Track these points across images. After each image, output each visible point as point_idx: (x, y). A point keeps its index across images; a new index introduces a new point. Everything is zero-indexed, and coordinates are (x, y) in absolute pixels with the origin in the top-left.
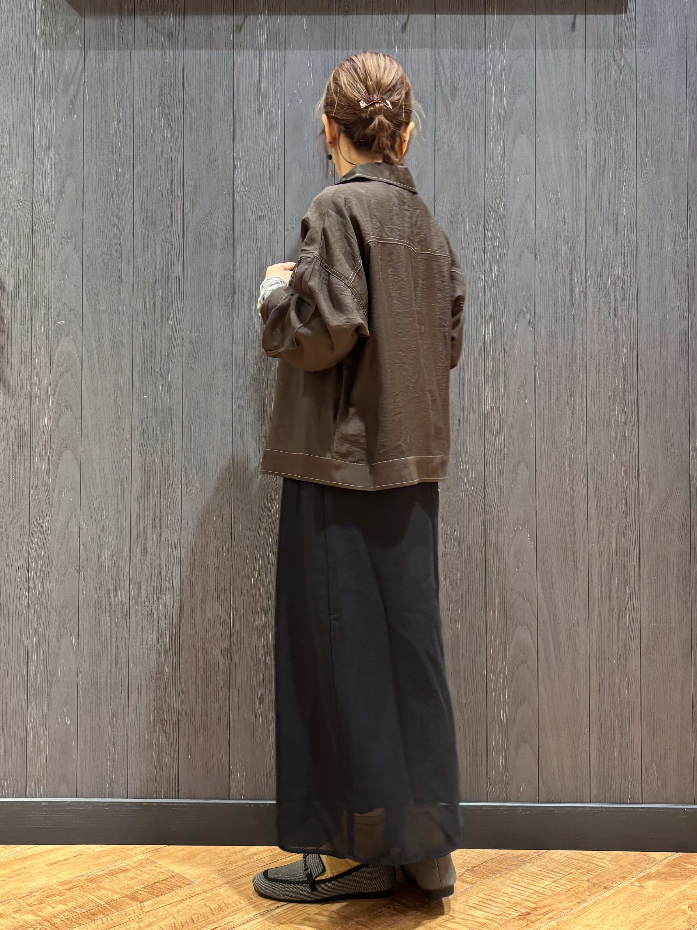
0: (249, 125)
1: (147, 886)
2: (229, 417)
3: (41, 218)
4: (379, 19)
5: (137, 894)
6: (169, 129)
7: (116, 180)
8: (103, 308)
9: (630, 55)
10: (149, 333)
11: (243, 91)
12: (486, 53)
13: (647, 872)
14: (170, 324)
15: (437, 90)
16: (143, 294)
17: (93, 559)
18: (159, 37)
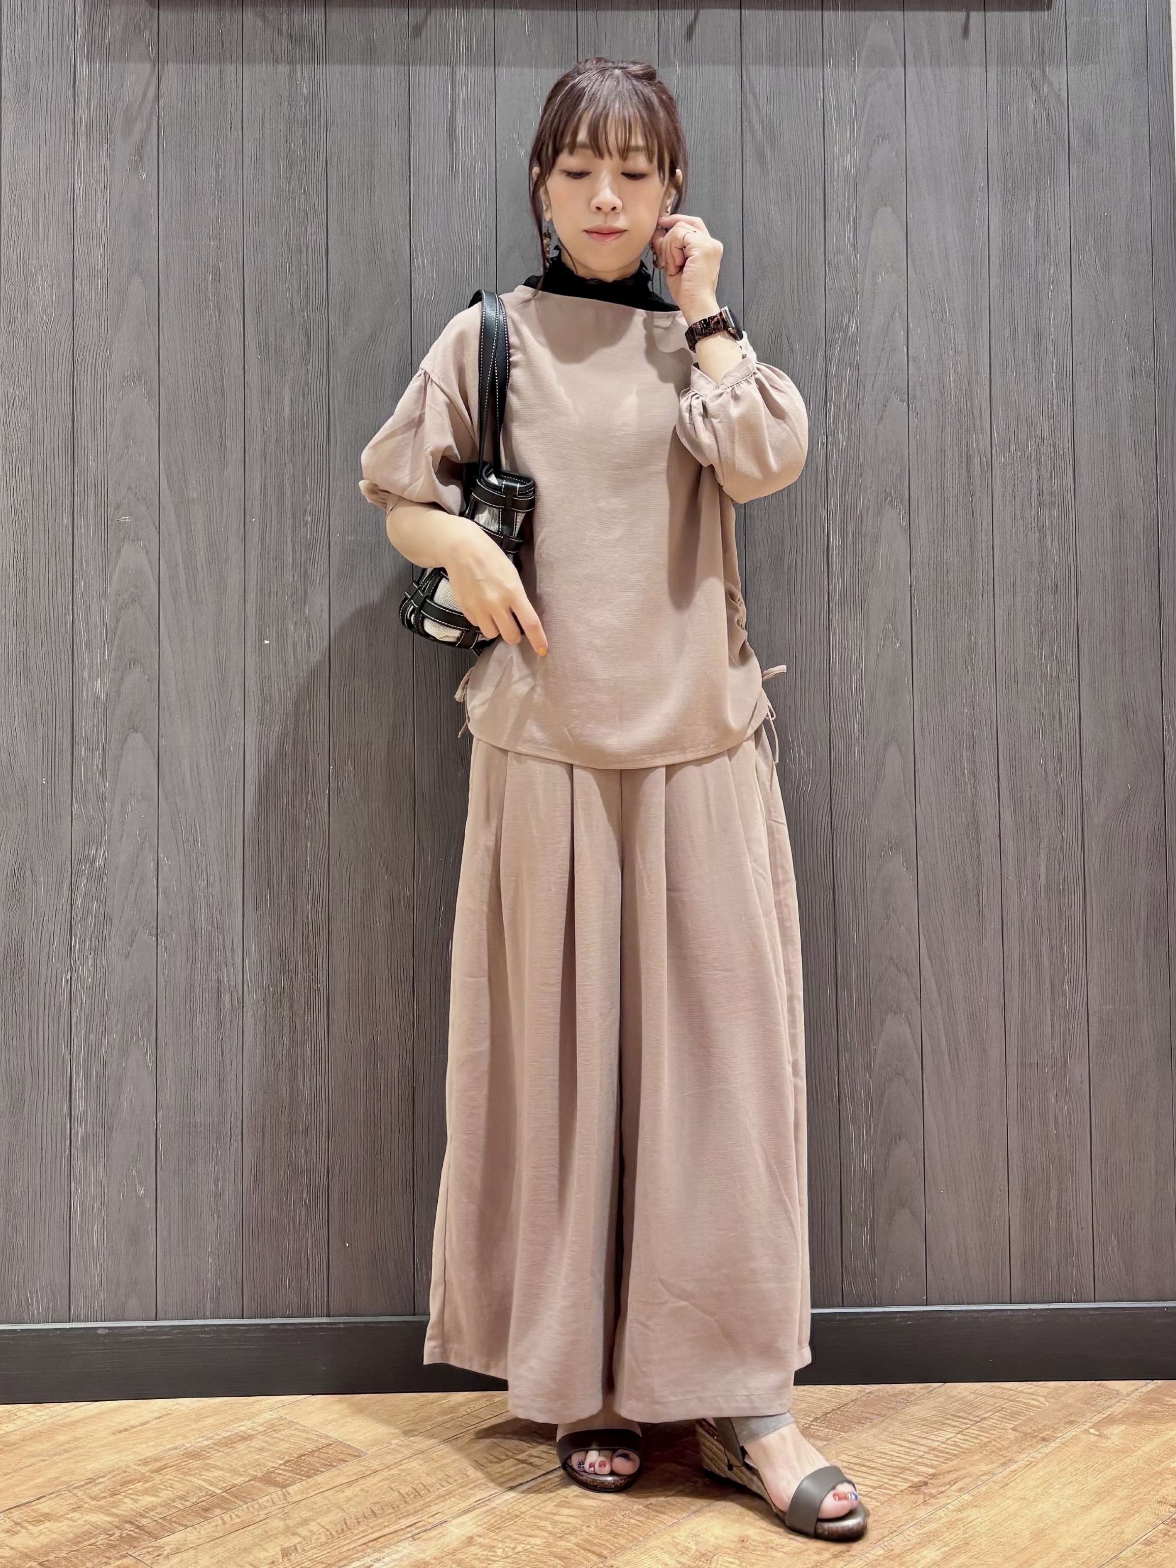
0: (436, 192)
1: (288, 1461)
2: (409, 676)
3: (87, 343)
4: (648, 18)
5: (273, 1475)
6: (303, 196)
7: (214, 280)
8: (195, 495)
9: (1058, 77)
10: (272, 537)
11: (425, 133)
12: (825, 73)
13: (1109, 1413)
14: (307, 521)
15: (744, 134)
16: (261, 471)
17: (180, 915)
18: (285, 42)
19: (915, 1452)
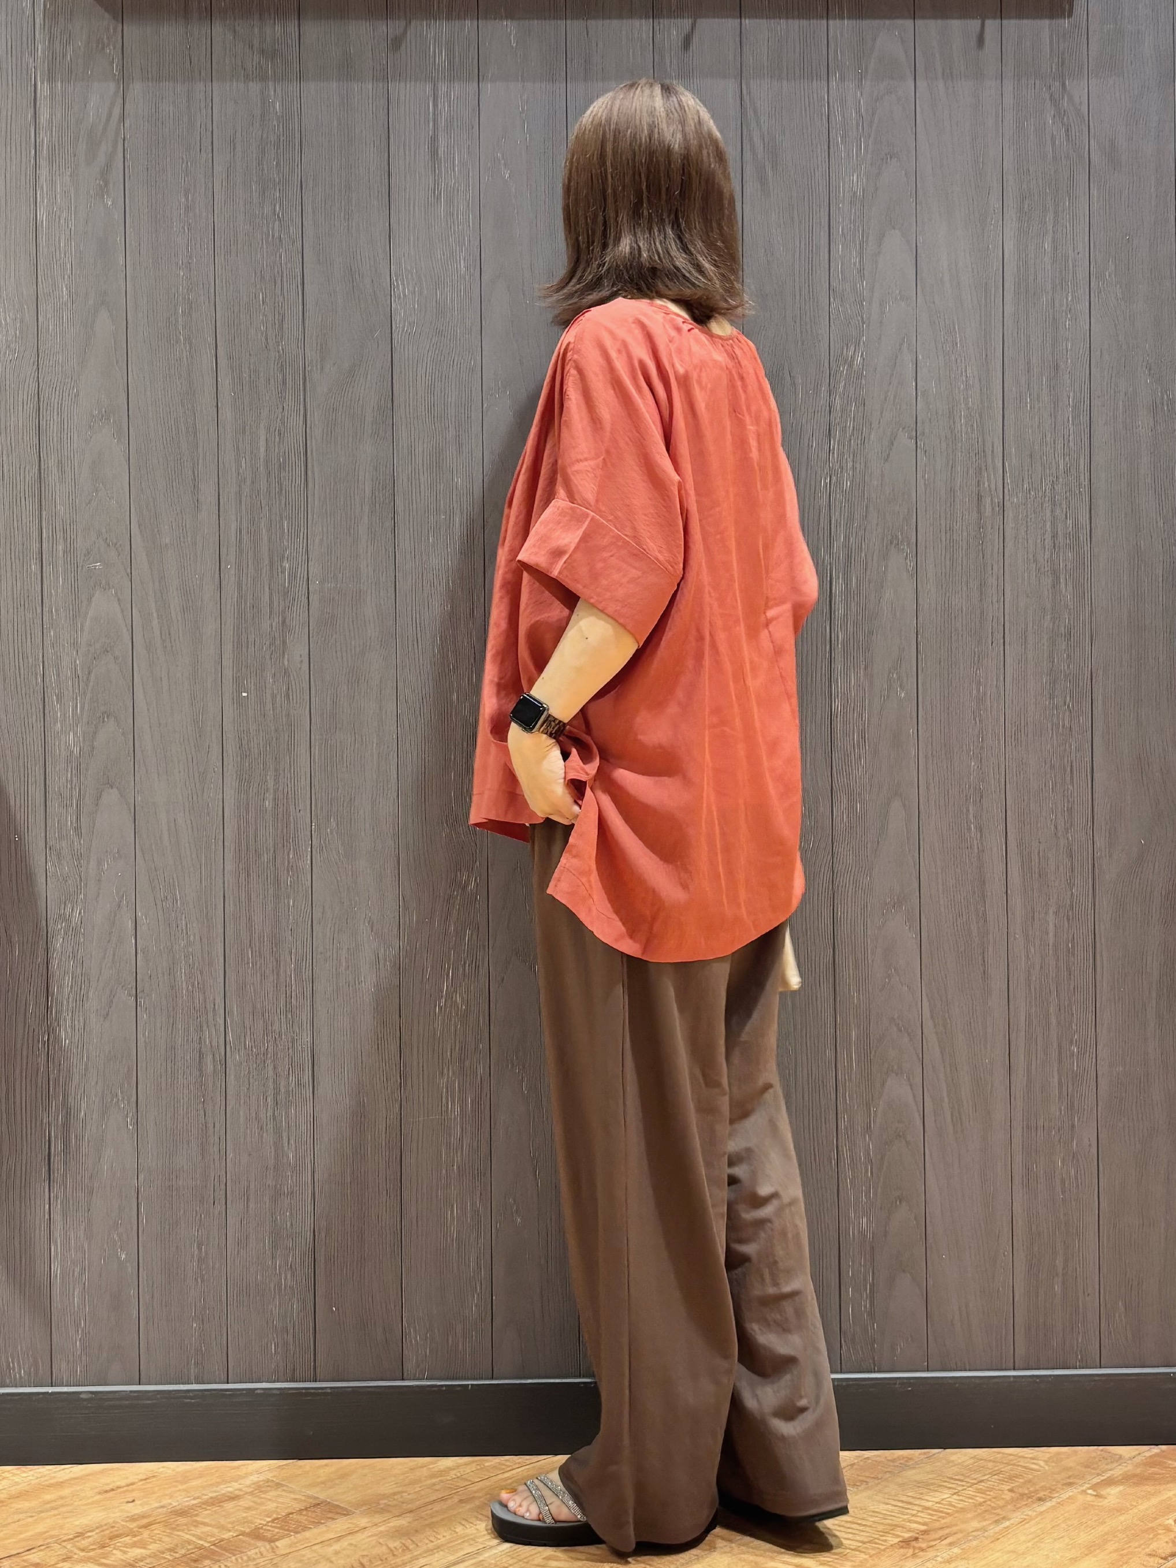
0: (417, 217)
1: (277, 1519)
2: (392, 728)
3: (53, 381)
4: (641, 27)
5: (261, 1531)
6: (277, 223)
7: (184, 313)
8: (167, 541)
9: (1078, 90)
10: (249, 585)
11: (405, 154)
12: (830, 86)
13: (1108, 1475)
14: (285, 567)
15: (744, 152)
16: (237, 515)
17: (159, 975)
18: (256, 59)
19: (908, 1511)
